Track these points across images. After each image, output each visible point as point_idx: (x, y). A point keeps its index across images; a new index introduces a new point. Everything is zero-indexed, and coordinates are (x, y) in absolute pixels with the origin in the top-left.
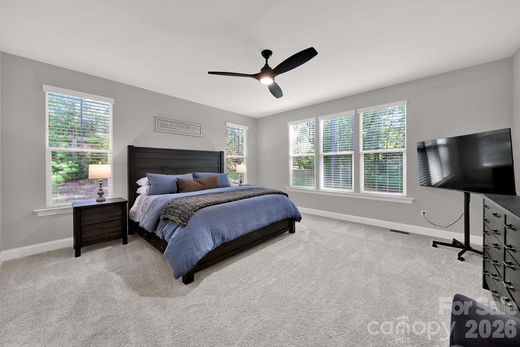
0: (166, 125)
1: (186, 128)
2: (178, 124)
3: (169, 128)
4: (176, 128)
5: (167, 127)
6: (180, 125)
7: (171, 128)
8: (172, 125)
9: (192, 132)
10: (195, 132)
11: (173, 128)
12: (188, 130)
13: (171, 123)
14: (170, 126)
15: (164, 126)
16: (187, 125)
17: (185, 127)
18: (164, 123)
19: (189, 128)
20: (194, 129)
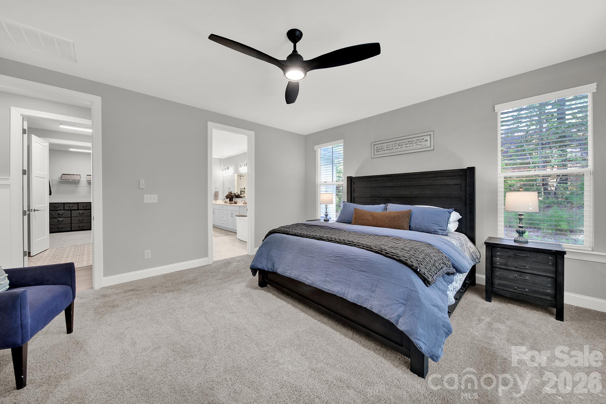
0: (382, 147)
1: (407, 144)
2: (395, 142)
3: (385, 151)
4: (393, 148)
5: (383, 150)
6: (398, 142)
7: (387, 150)
8: (388, 146)
9: (415, 146)
10: (421, 146)
11: (389, 150)
12: (410, 146)
13: (387, 144)
14: (387, 148)
15: (380, 150)
16: (407, 140)
17: (405, 143)
18: (380, 147)
19: (411, 142)
20: (418, 141)
